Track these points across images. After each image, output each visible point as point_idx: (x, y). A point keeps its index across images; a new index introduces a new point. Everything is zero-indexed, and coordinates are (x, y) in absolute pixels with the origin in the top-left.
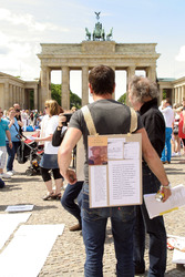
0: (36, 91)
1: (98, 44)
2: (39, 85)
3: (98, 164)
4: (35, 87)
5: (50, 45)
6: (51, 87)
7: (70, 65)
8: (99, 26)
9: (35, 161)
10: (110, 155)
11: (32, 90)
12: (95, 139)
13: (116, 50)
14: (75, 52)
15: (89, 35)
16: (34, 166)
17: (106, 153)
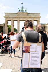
0: (3, 27)
1: (22, 13)
2: (4, 26)
3: (26, 52)
4: (3, 26)
5: (8, 13)
6: (8, 26)
7: (14, 19)
8: (23, 8)
9: (3, 49)
10: (31, 50)
11: (2, 27)
12: (26, 44)
13: (28, 15)
14: (15, 16)
15: (20, 10)
16: (3, 50)
17: (29, 49)
